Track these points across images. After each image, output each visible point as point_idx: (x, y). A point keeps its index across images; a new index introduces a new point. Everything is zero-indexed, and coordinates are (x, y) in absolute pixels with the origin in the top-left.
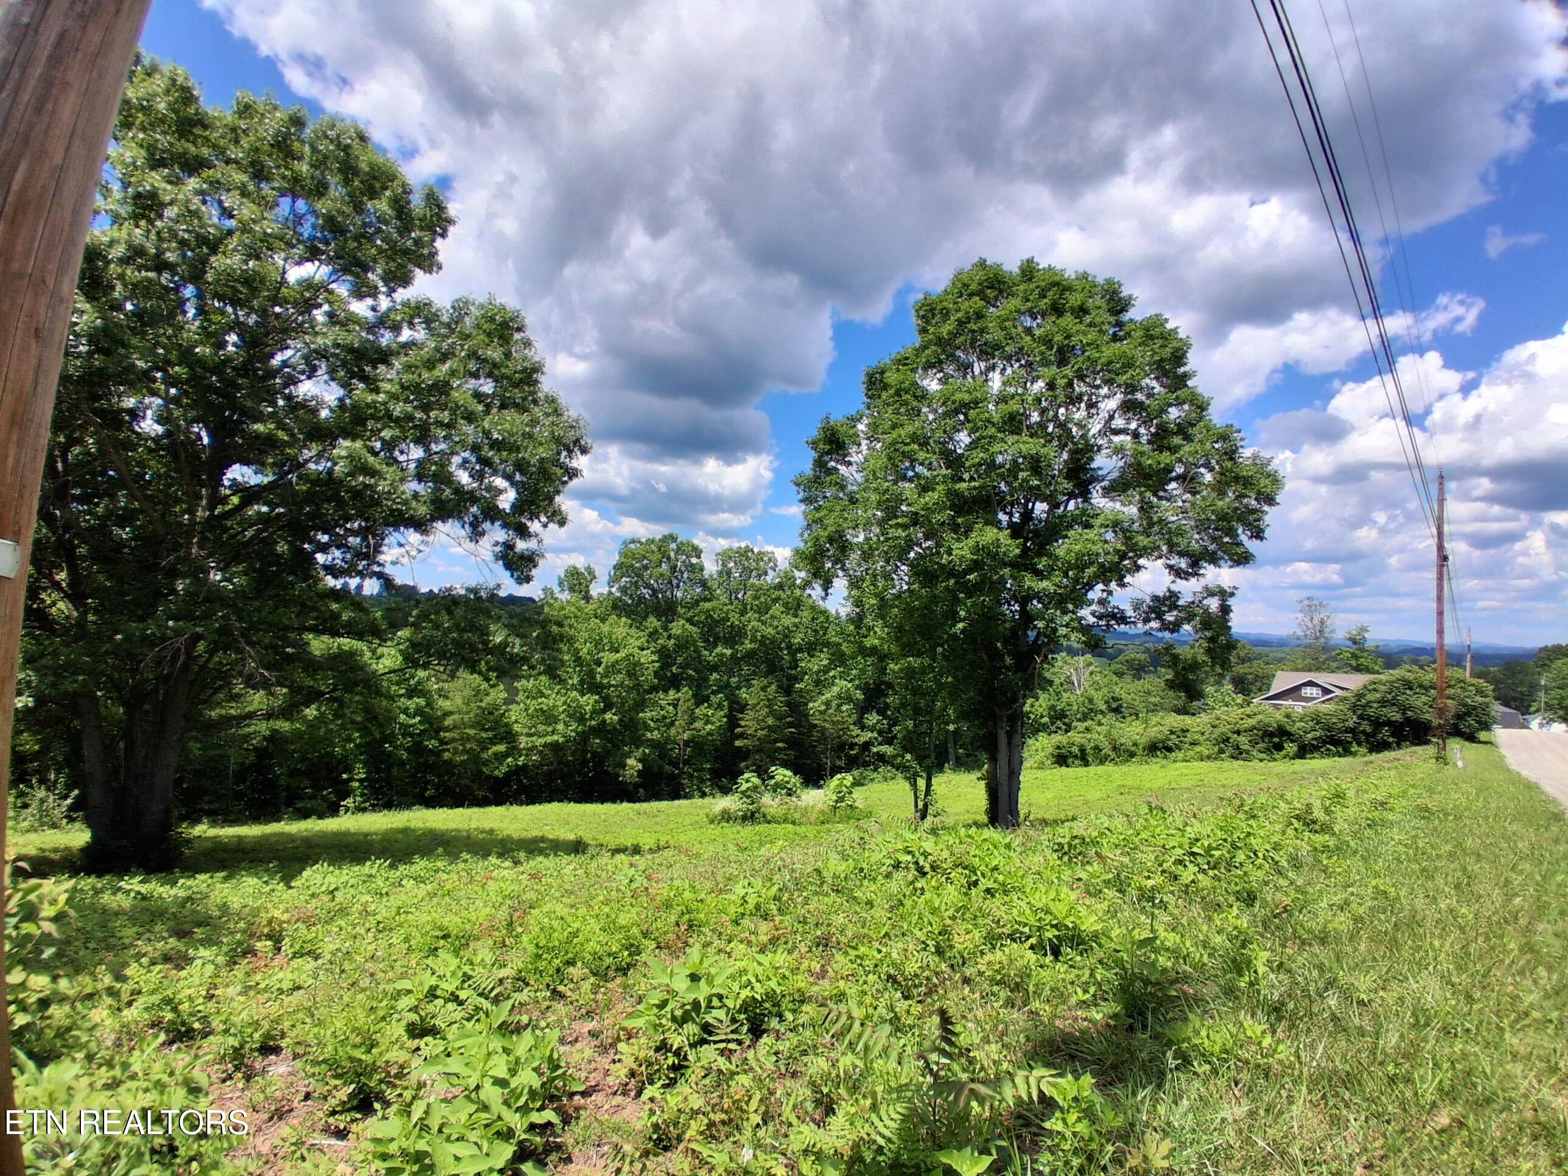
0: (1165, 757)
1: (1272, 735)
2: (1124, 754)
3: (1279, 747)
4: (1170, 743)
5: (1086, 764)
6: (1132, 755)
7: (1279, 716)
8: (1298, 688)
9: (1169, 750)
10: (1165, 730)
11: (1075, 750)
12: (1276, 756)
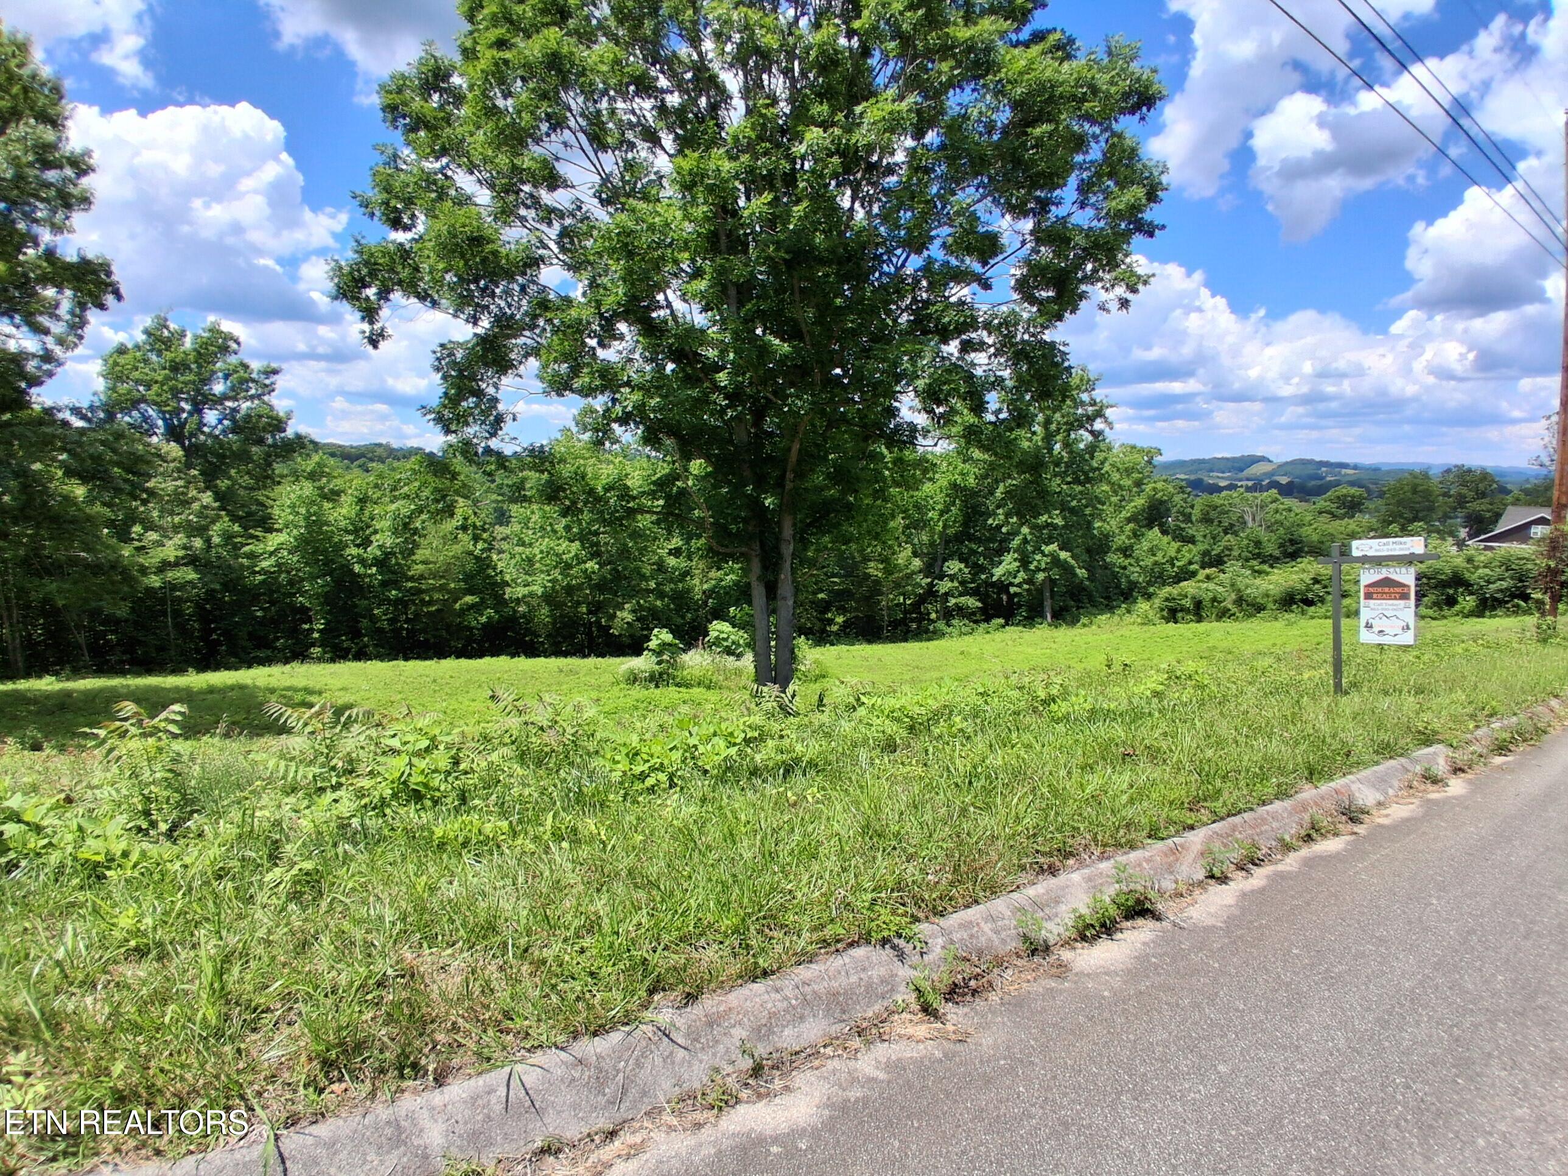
0: (1303, 613)
1: (1443, 585)
2: (1249, 607)
3: (1451, 602)
4: (1310, 596)
5: (1200, 619)
6: (1260, 608)
7: (1459, 562)
8: (1528, 525)
9: (1309, 603)
10: (1307, 578)
11: (1187, 603)
12: (1446, 612)
